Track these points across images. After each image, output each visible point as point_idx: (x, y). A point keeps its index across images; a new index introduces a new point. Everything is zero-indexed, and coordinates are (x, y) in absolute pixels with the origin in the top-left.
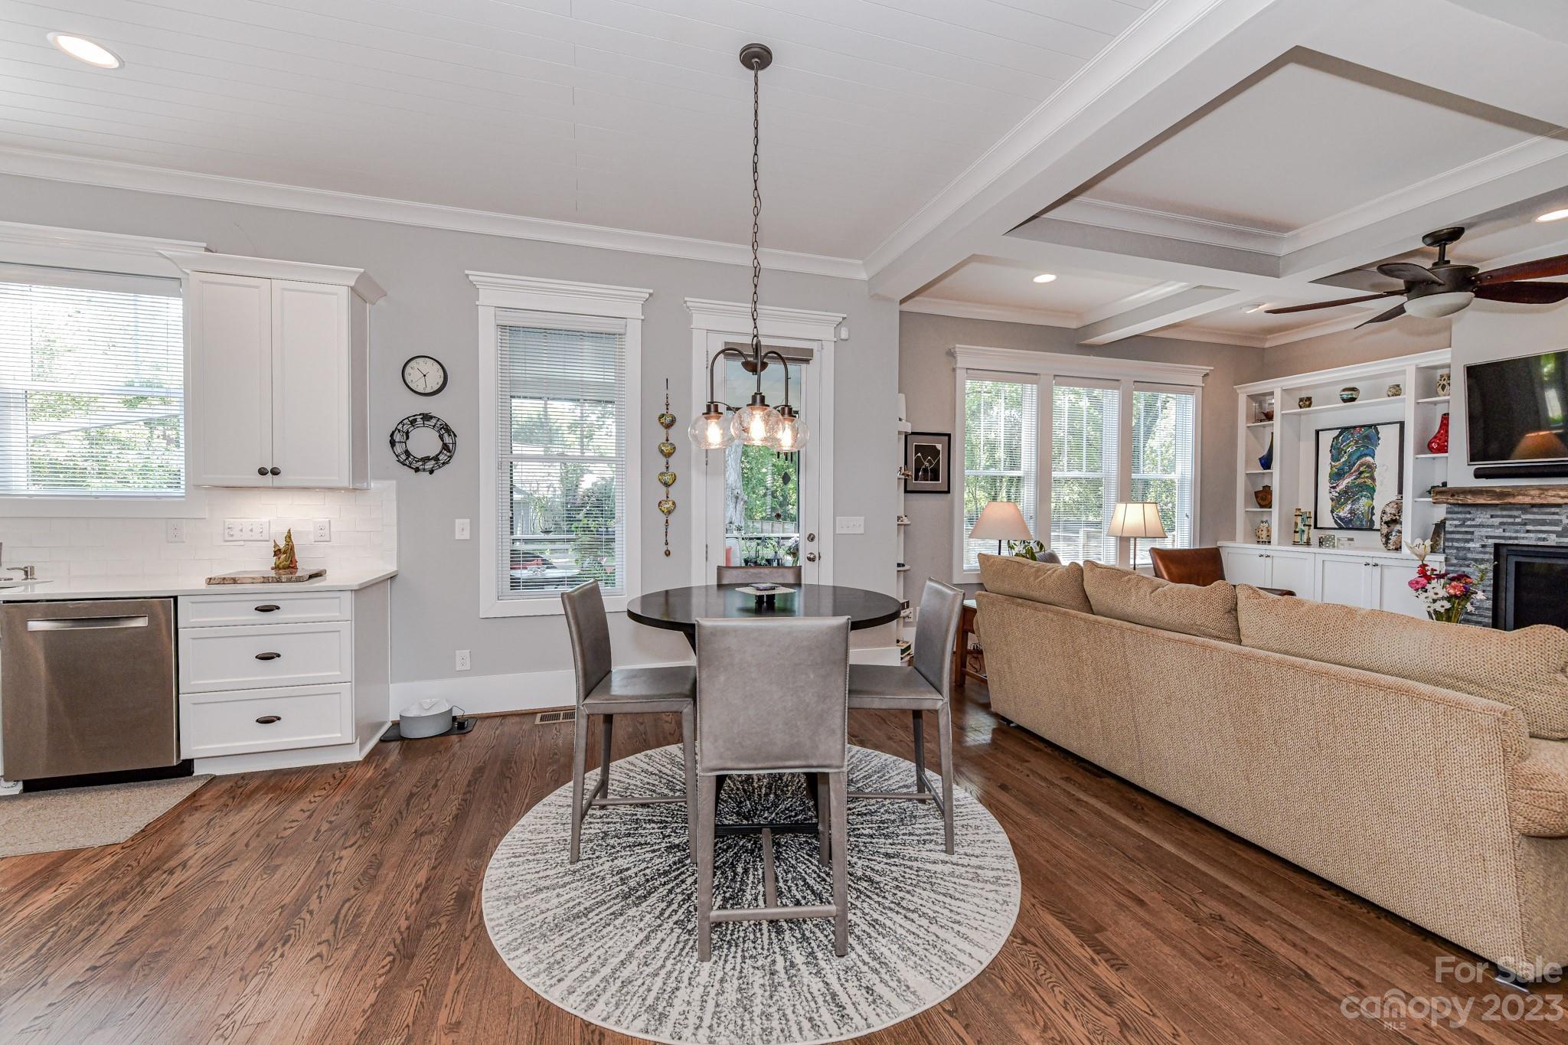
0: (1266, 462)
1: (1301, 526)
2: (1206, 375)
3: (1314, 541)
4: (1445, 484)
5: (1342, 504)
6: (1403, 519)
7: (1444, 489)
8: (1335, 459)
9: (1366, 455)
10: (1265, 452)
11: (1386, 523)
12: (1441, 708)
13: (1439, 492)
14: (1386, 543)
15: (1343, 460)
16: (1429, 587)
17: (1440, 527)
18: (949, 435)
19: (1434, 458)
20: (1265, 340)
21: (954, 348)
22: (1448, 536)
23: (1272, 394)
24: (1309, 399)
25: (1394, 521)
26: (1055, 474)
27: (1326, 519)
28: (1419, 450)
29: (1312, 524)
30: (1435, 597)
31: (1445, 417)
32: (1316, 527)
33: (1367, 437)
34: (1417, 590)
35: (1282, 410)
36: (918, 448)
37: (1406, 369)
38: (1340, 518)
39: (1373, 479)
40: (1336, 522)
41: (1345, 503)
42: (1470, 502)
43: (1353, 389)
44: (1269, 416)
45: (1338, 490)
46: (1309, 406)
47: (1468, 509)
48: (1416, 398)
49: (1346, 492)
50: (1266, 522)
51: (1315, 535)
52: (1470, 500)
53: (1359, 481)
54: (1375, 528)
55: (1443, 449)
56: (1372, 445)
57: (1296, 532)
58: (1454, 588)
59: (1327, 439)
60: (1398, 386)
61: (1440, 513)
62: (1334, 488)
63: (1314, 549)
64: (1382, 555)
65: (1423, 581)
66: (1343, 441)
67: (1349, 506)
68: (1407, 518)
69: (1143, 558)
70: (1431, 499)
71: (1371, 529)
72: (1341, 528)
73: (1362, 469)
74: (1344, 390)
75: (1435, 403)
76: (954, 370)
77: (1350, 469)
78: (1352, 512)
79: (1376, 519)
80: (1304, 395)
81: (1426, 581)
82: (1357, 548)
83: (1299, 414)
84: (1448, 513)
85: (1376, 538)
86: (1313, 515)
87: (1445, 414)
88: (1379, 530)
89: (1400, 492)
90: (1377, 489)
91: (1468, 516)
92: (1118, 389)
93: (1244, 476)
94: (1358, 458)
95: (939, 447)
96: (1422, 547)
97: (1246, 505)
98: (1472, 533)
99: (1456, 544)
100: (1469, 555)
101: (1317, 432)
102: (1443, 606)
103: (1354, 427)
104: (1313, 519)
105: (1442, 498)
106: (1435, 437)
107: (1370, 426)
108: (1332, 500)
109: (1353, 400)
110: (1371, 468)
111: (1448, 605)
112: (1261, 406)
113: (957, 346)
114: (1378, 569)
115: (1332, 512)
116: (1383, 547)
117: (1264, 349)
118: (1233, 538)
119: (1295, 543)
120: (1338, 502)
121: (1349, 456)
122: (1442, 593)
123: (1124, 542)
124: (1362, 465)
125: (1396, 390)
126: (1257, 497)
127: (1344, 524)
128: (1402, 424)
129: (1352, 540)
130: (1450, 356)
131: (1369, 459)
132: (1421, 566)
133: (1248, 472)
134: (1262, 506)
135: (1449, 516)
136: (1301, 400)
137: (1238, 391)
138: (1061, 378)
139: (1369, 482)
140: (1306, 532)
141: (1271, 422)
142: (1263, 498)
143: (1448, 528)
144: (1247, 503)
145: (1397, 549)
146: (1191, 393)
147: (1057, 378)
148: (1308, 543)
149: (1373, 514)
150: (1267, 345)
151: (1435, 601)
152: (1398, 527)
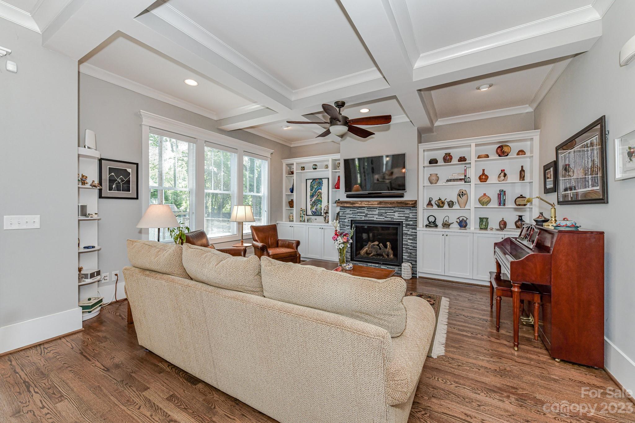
0: (292, 191)
1: (302, 215)
2: (272, 154)
3: (306, 220)
4: (339, 200)
5: (313, 206)
6: (329, 212)
7: (339, 201)
8: (311, 190)
9: (319, 189)
10: (291, 187)
11: (325, 213)
12: (356, 335)
13: (338, 202)
14: (325, 220)
15: (313, 190)
16: (338, 239)
17: (338, 214)
18: (137, 164)
19: (336, 191)
20: (291, 144)
21: (140, 112)
22: (340, 218)
23: (293, 164)
24: (304, 167)
25: (327, 213)
26: (206, 191)
27: (309, 212)
28: (332, 189)
29: (305, 214)
30: (340, 243)
31: (339, 177)
32: (306, 215)
33: (319, 183)
34: (335, 240)
35: (296, 171)
36: (111, 170)
37: (329, 159)
38: (313, 212)
39: (321, 197)
40: (312, 213)
41: (314, 206)
42: (345, 206)
43: (316, 165)
44: (292, 173)
45: (312, 201)
46: (304, 170)
47: (345, 208)
48: (332, 170)
49: (314, 202)
50: (292, 213)
51: (306, 218)
52: (346, 205)
53: (318, 198)
54: (322, 215)
55: (338, 188)
56: (321, 185)
57: (301, 217)
58: (345, 239)
59: (309, 182)
60: (327, 165)
61: (338, 209)
62: (311, 200)
63: (306, 223)
64: (324, 224)
65: (336, 236)
66: (314, 184)
67: (315, 207)
68: (330, 211)
69: (247, 230)
70: (336, 205)
71: (321, 215)
72: (313, 215)
73: (318, 194)
74: (314, 165)
75: (336, 172)
76: (141, 125)
77: (315, 194)
78: (316, 209)
79: (322, 211)
80: (303, 166)
81: (337, 237)
82: (317, 222)
83: (301, 173)
84: (340, 209)
85: (322, 218)
86: (305, 211)
87: (339, 176)
88: (323, 216)
89: (328, 202)
90: (322, 201)
91: (345, 211)
92: (237, 154)
93: (285, 195)
94: (317, 190)
95: (129, 170)
96: (336, 223)
97: (286, 207)
98: (346, 216)
99: (342, 220)
100: (345, 224)
101: (306, 180)
102: (342, 246)
103: (316, 179)
104: (305, 212)
105: (339, 204)
106: (337, 184)
107: (320, 179)
108: (311, 205)
109: (316, 169)
110: (321, 193)
111: (343, 245)
112: (290, 169)
113: (141, 111)
114: (323, 230)
115: (311, 209)
116: (324, 221)
117: (291, 147)
118: (282, 220)
119: (301, 221)
120: (312, 206)
121: (315, 189)
122: (342, 241)
123: (240, 224)
124: (318, 193)
125: (327, 167)
126: (289, 204)
127: (315, 214)
128: (328, 179)
129: (316, 219)
130: (340, 156)
131: (320, 190)
132: (335, 231)
133: (286, 194)
134: (291, 207)
135: (341, 210)
136: (302, 167)
137: (283, 162)
138: (208, 143)
139: (320, 198)
140: (304, 217)
141: (293, 175)
142: (291, 204)
143: (340, 215)
144: (286, 205)
145: (328, 222)
146: (266, 160)
147: (206, 142)
148: (304, 221)
149: (321, 210)
150: (292, 146)
151: (339, 244)
152: (328, 215)
